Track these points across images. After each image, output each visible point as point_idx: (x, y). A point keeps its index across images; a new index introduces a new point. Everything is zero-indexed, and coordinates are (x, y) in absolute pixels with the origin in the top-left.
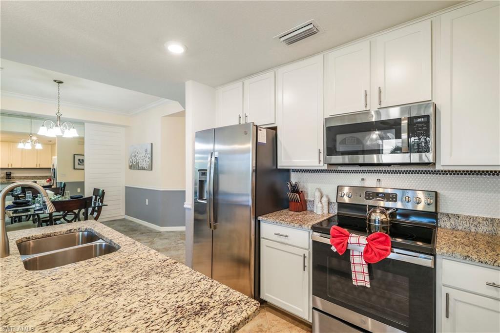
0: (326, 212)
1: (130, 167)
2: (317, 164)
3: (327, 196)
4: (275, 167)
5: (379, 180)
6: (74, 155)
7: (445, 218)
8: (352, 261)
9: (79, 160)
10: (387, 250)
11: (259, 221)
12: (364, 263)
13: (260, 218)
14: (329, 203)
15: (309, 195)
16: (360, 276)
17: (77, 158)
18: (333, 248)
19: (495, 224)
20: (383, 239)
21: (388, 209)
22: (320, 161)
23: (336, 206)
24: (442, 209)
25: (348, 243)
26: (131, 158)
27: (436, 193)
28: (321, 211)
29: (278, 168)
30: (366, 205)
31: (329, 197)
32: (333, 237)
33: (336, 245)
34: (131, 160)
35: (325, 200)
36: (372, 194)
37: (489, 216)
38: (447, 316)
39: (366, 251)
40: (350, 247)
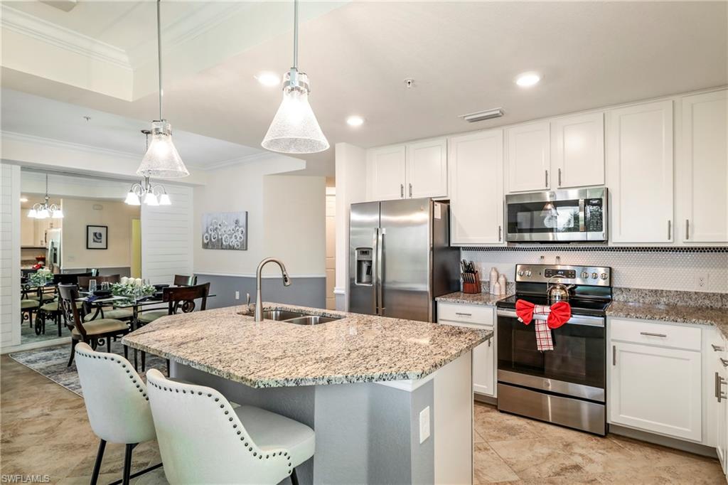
0: (503, 293)
1: (206, 246)
2: (498, 242)
3: (504, 276)
4: (447, 245)
5: (558, 258)
6: (88, 226)
7: (619, 292)
8: (537, 330)
9: (95, 234)
10: (567, 316)
11: (436, 302)
12: (548, 329)
13: (438, 299)
14: (507, 284)
15: (484, 276)
16: (544, 341)
17: (92, 230)
18: (520, 319)
19: (658, 295)
20: (564, 307)
21: (567, 285)
22: (500, 238)
23: (514, 287)
24: (616, 284)
25: (533, 313)
26: (207, 232)
27: (610, 268)
28: (498, 291)
29: (451, 245)
30: (546, 283)
31: (507, 276)
32: (518, 310)
33: (523, 316)
34: (207, 235)
35: (502, 279)
36: (552, 272)
37: (654, 288)
38: (614, 364)
39: (550, 318)
40: (535, 317)
